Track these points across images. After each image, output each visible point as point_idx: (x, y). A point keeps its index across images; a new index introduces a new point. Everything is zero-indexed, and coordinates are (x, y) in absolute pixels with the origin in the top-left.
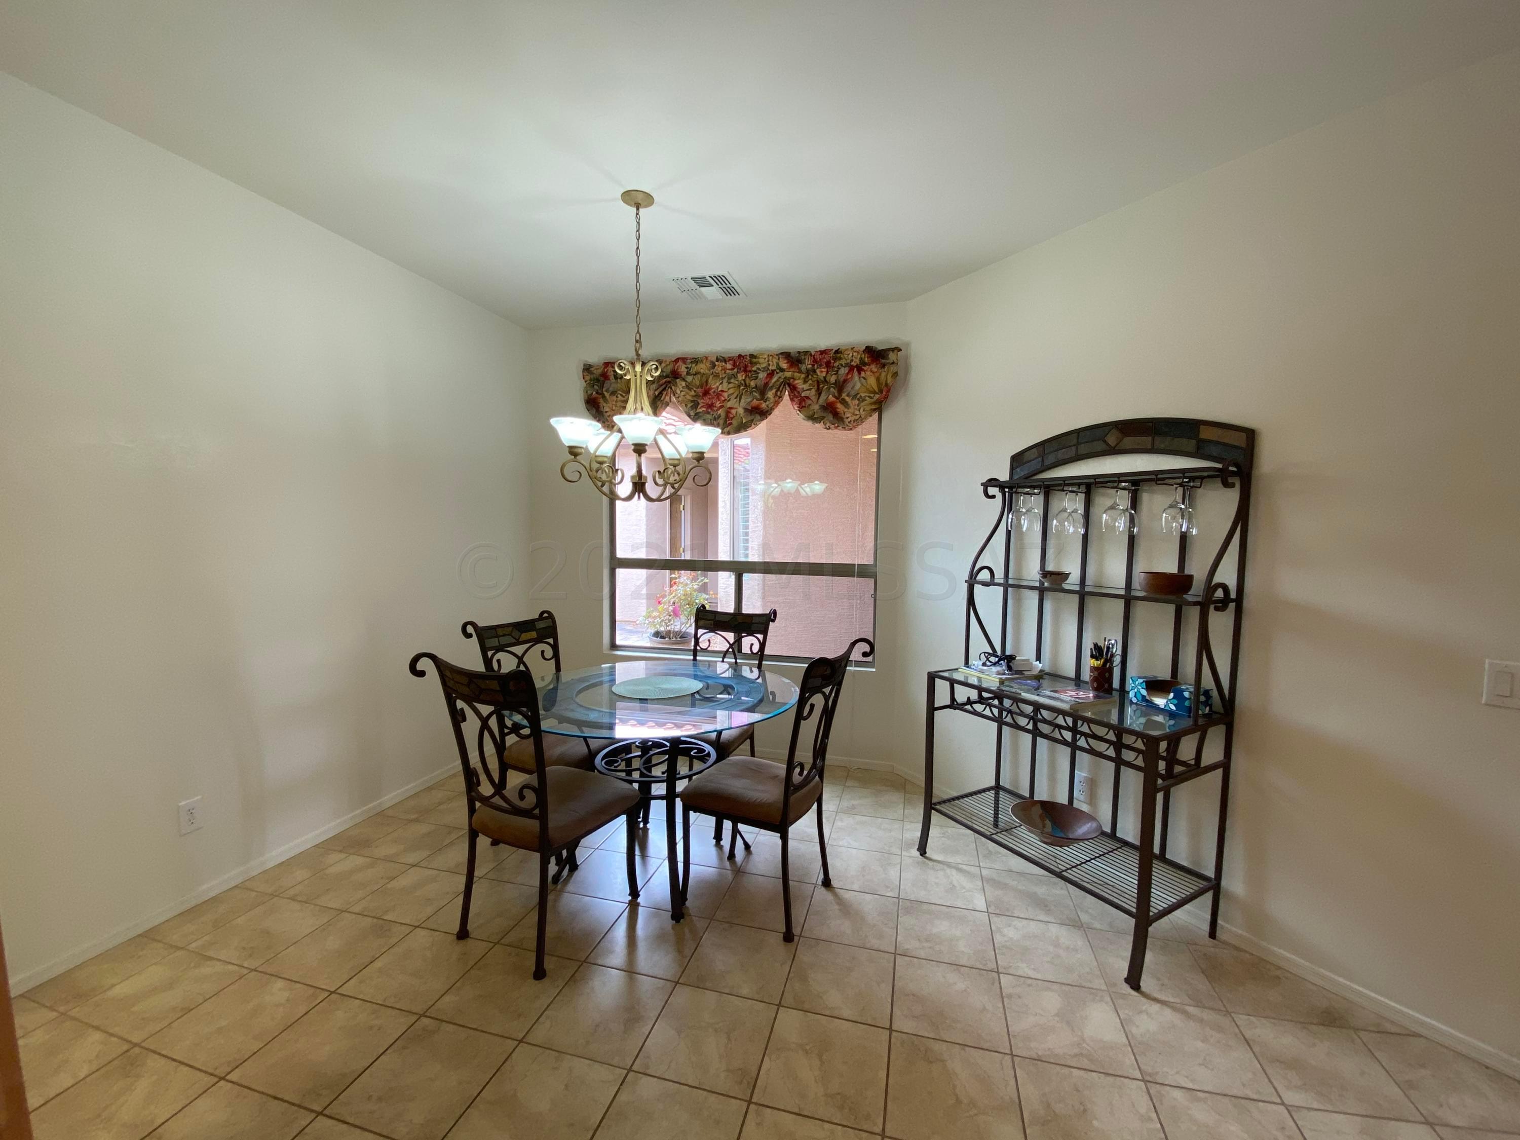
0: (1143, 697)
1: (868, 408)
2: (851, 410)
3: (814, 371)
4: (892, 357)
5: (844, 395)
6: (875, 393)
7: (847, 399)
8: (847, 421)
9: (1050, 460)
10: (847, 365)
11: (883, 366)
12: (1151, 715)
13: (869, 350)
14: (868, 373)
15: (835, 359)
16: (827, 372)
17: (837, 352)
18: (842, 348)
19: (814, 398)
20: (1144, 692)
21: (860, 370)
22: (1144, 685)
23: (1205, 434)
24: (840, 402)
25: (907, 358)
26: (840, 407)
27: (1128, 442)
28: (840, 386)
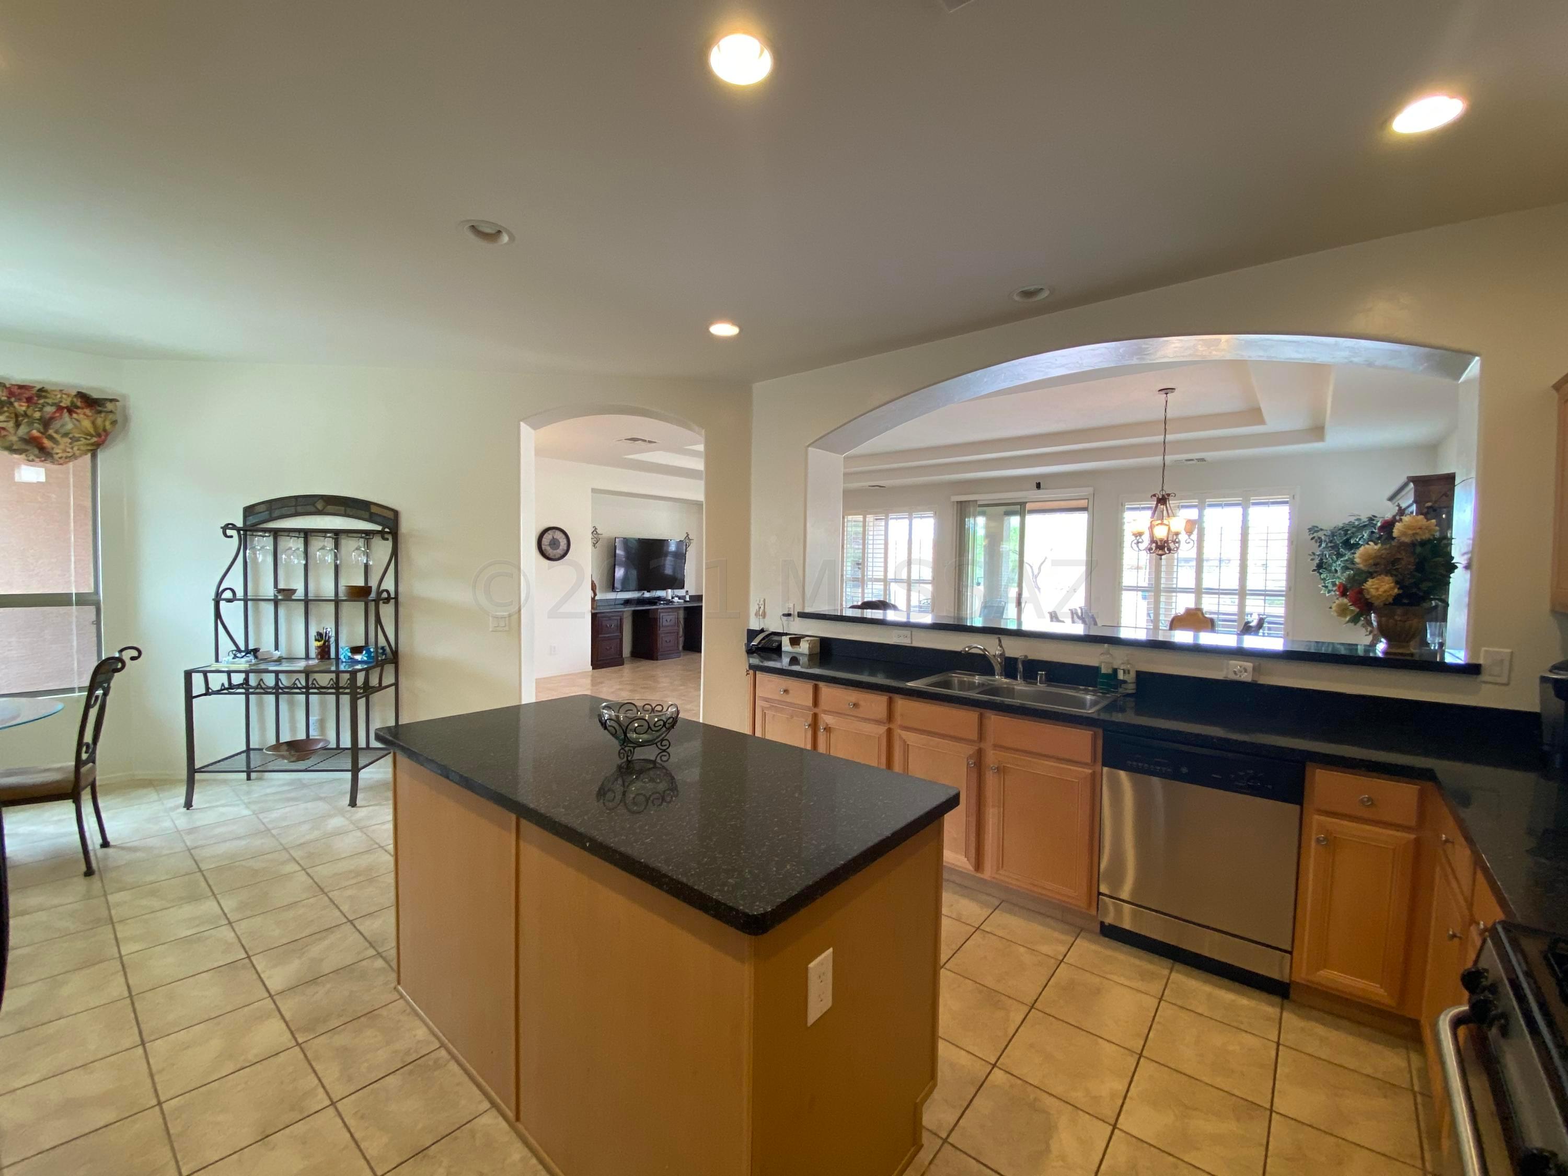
0: (349, 657)
1: (83, 448)
2: (62, 447)
3: (11, 404)
4: (110, 406)
5: (51, 432)
6: (92, 436)
7: (55, 435)
8: (56, 457)
9: (276, 513)
10: (53, 405)
11: (100, 412)
12: (353, 666)
13: (82, 396)
14: (82, 416)
15: (40, 397)
16: (28, 407)
17: (41, 390)
18: (47, 387)
19: (12, 431)
20: (350, 654)
21: (70, 411)
22: (349, 650)
23: (374, 509)
24: (47, 438)
25: (124, 408)
26: (47, 443)
27: (330, 508)
28: (46, 423)
